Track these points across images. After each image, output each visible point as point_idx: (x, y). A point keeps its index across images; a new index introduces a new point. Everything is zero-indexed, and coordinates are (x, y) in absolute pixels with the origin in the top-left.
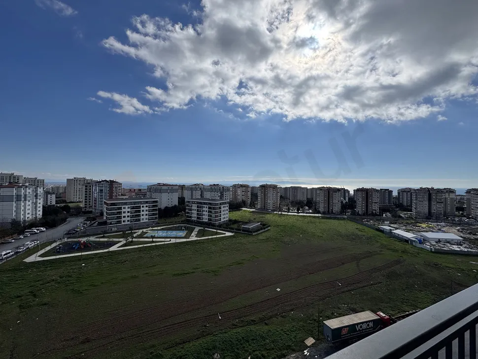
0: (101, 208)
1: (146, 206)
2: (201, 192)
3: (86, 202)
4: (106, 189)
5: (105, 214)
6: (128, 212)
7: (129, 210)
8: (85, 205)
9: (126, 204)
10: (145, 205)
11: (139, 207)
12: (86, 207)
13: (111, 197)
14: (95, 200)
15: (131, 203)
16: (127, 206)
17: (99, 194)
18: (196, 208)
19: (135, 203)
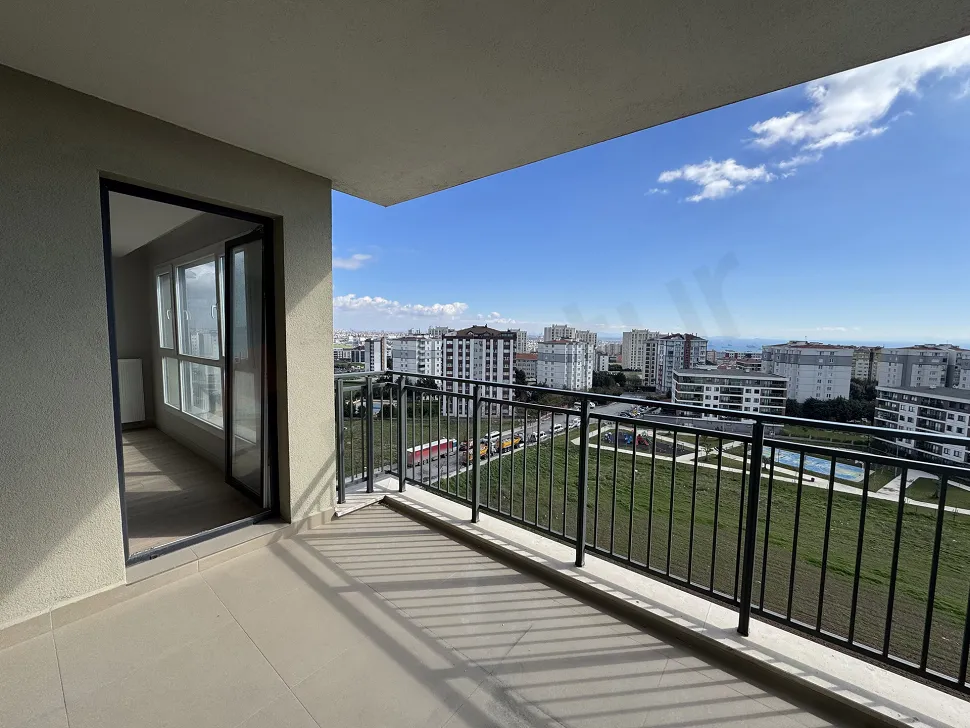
0: (669, 385)
1: (757, 392)
2: (949, 370)
3: (647, 371)
4: (679, 351)
5: (673, 395)
6: (716, 398)
7: (718, 394)
8: (646, 376)
9: (711, 381)
10: (753, 389)
11: (740, 391)
12: (647, 380)
13: (686, 366)
14: (661, 370)
15: (721, 381)
16: (713, 387)
17: (668, 358)
18: (915, 416)
19: (731, 381)
